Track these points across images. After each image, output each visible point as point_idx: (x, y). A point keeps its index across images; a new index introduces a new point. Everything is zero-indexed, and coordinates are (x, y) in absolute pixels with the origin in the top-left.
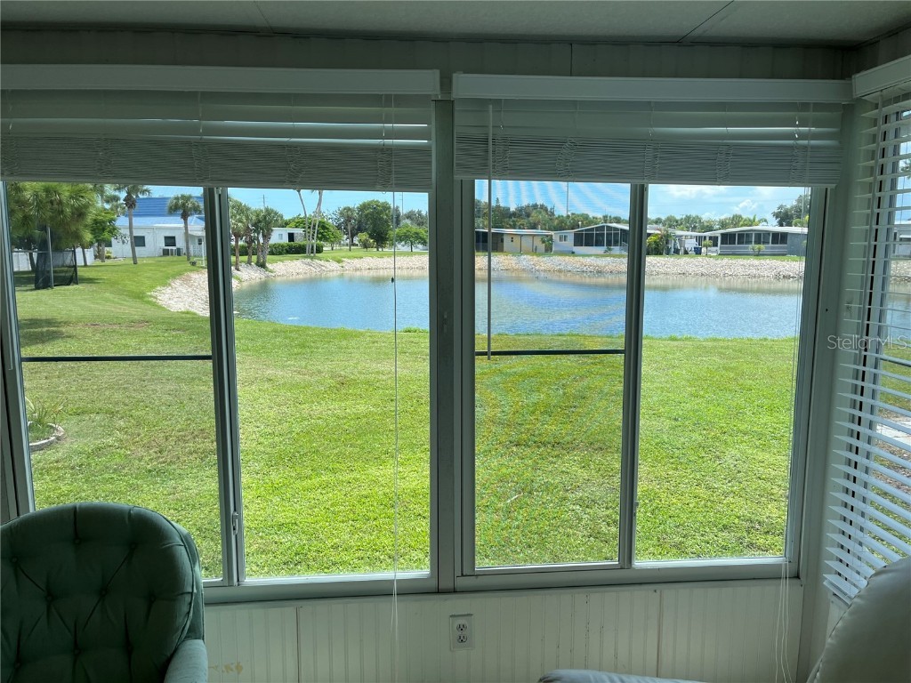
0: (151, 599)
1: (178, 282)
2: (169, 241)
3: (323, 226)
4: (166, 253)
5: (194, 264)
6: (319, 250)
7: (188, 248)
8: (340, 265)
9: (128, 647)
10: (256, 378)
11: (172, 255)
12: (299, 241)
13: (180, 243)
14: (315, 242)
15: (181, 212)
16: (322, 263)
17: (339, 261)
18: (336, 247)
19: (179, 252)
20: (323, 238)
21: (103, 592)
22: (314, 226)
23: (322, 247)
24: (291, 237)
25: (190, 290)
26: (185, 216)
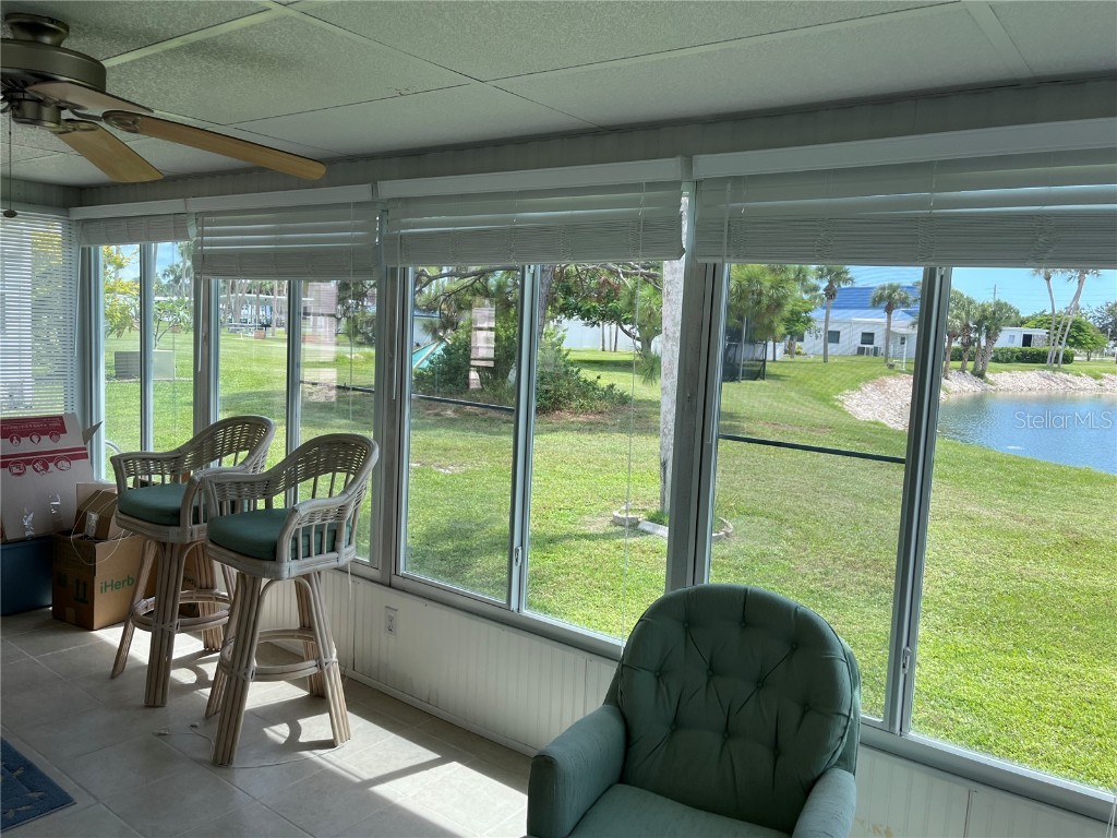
0: (806, 708)
1: (870, 387)
2: (867, 338)
3: (1078, 326)
4: (861, 351)
5: (891, 366)
6: (1068, 359)
7: (887, 348)
8: (1098, 382)
9: (776, 750)
10: (952, 513)
11: (868, 354)
12: (1037, 346)
13: (879, 342)
14: (1063, 349)
15: (885, 304)
16: (1068, 377)
17: (1096, 377)
18: (1096, 357)
19: (876, 352)
20: (1078, 343)
21: (761, 683)
22: (1065, 326)
23: (1073, 355)
24: (1027, 340)
25: (883, 397)
26: (889, 309)
